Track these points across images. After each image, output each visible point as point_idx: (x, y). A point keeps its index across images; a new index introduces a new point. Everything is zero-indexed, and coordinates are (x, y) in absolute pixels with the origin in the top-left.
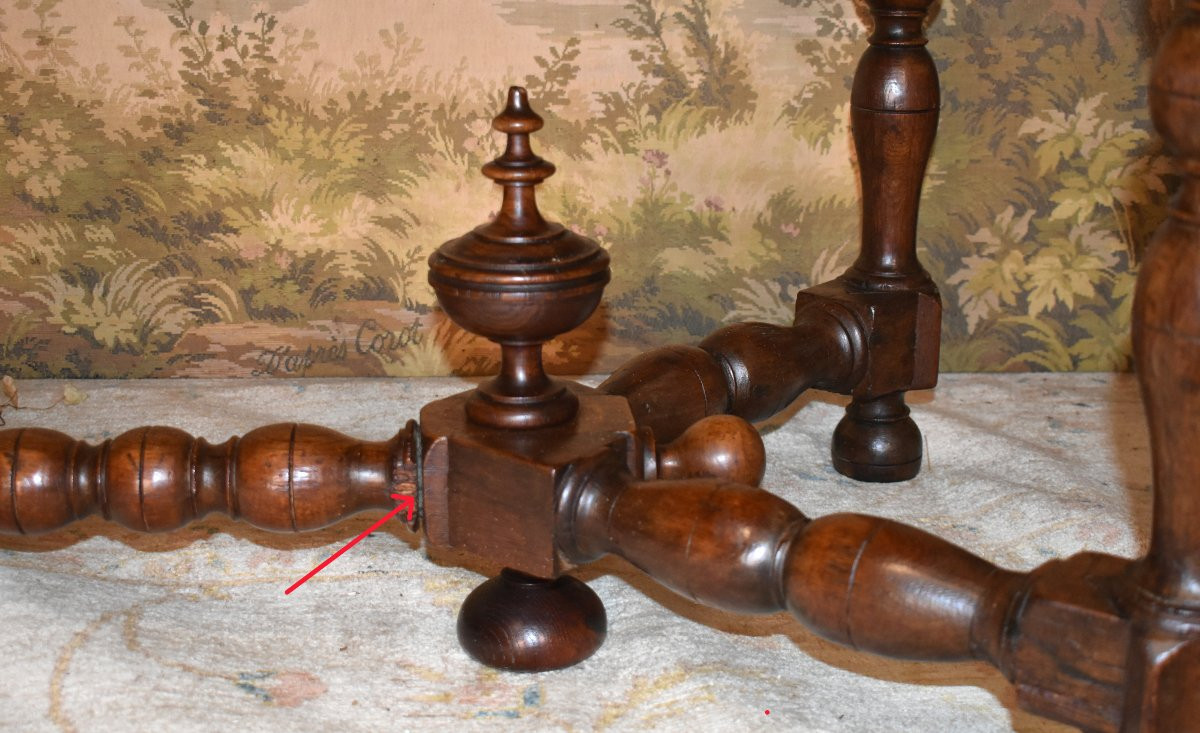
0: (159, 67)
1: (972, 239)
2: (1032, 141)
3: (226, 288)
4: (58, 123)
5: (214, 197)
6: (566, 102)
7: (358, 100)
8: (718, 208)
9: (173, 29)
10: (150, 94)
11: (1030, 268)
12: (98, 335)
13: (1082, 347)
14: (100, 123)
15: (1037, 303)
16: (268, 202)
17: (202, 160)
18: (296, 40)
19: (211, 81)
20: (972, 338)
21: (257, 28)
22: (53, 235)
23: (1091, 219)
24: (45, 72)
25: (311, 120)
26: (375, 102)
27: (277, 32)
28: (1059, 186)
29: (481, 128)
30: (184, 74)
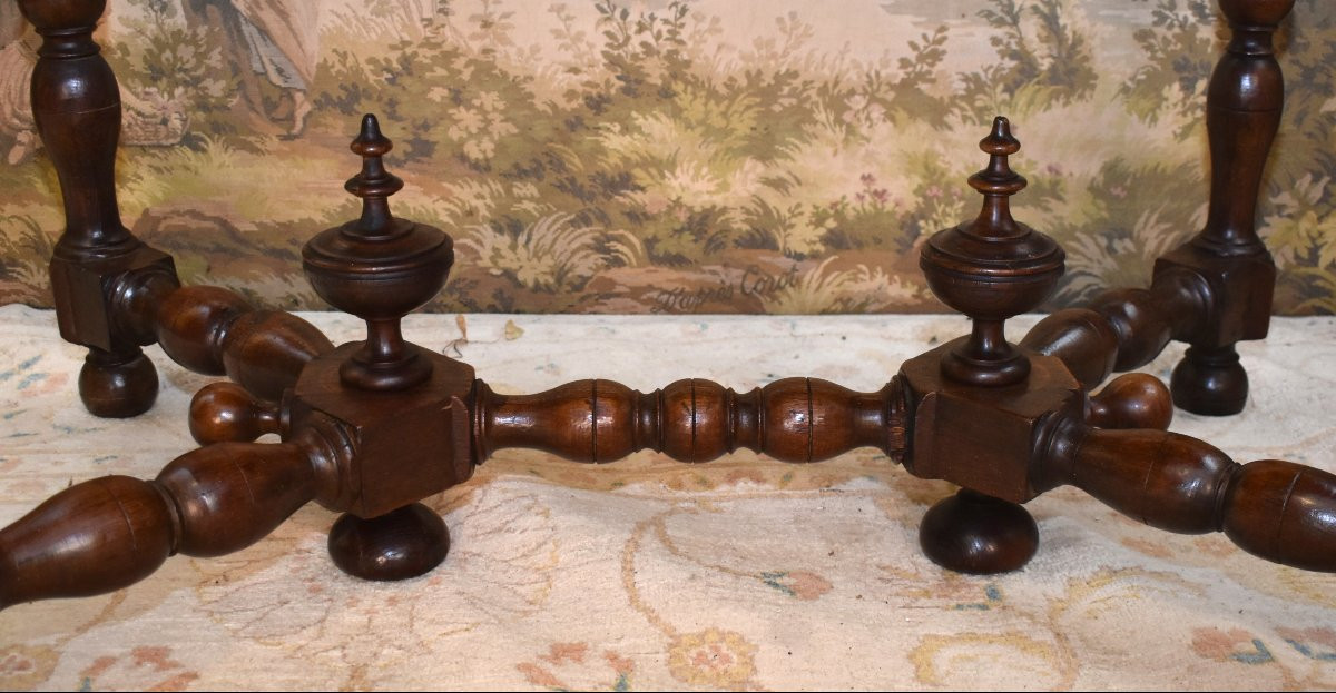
0: (584, 47)
1: (1274, 201)
3: (632, 238)
4: (494, 95)
5: (626, 160)
6: (933, 81)
7: (754, 78)
8: (1058, 173)
9: (599, 15)
10: (575, 70)
11: (1323, 226)
12: (521, 276)
14: (531, 96)
15: (1327, 257)
16: (671, 164)
17: (617, 128)
18: (704, 26)
19: (628, 61)
21: (671, 15)
22: (485, 191)
24: (486, 51)
25: (712, 94)
26: (768, 80)
27: (687, 19)
29: (858, 102)
30: (605, 54)
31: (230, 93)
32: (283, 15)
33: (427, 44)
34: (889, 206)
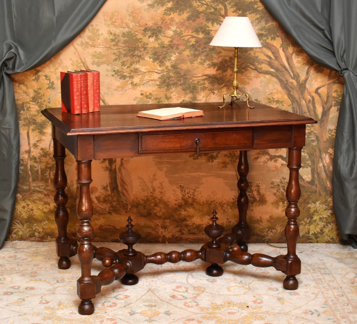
0: (178, 197)
1: (301, 223)
2: (310, 208)
3: (186, 230)
4: (162, 205)
5: (185, 216)
7: (207, 202)
8: (261, 218)
9: (180, 191)
10: (176, 200)
11: (310, 227)
12: (166, 236)
13: (318, 239)
14: (169, 205)
15: (311, 232)
16: (193, 217)
17: (184, 210)
18: (199, 193)
19: (185, 199)
20: (301, 238)
21: (193, 191)
22: (160, 221)
23: (319, 220)
24: (161, 197)
25: (200, 204)
26: (210, 202)
27: (196, 192)
28: (314, 215)
29: (226, 206)
30: (181, 198)
31: (117, 204)
32: (127, 192)
33: (151, 196)
34: (231, 224)
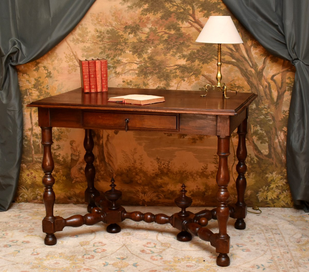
0: (155, 167)
1: (259, 190)
2: (267, 177)
3: (162, 195)
4: (142, 174)
5: (161, 183)
6: (206, 172)
7: (180, 172)
9: (157, 163)
10: (153, 170)
11: (268, 194)
12: (145, 200)
13: (275, 204)
14: (147, 174)
15: (269, 198)
16: (168, 184)
17: (160, 179)
18: (172, 164)
19: (161, 169)
20: (260, 203)
21: (167, 163)
22: (140, 188)
23: (276, 187)
24: (141, 168)
25: (174, 174)
26: (182, 172)
27: (170, 163)
28: (271, 183)
29: (195, 175)
30: (158, 168)
31: (104, 173)
32: (112, 163)
33: (133, 167)
34: (201, 190)
